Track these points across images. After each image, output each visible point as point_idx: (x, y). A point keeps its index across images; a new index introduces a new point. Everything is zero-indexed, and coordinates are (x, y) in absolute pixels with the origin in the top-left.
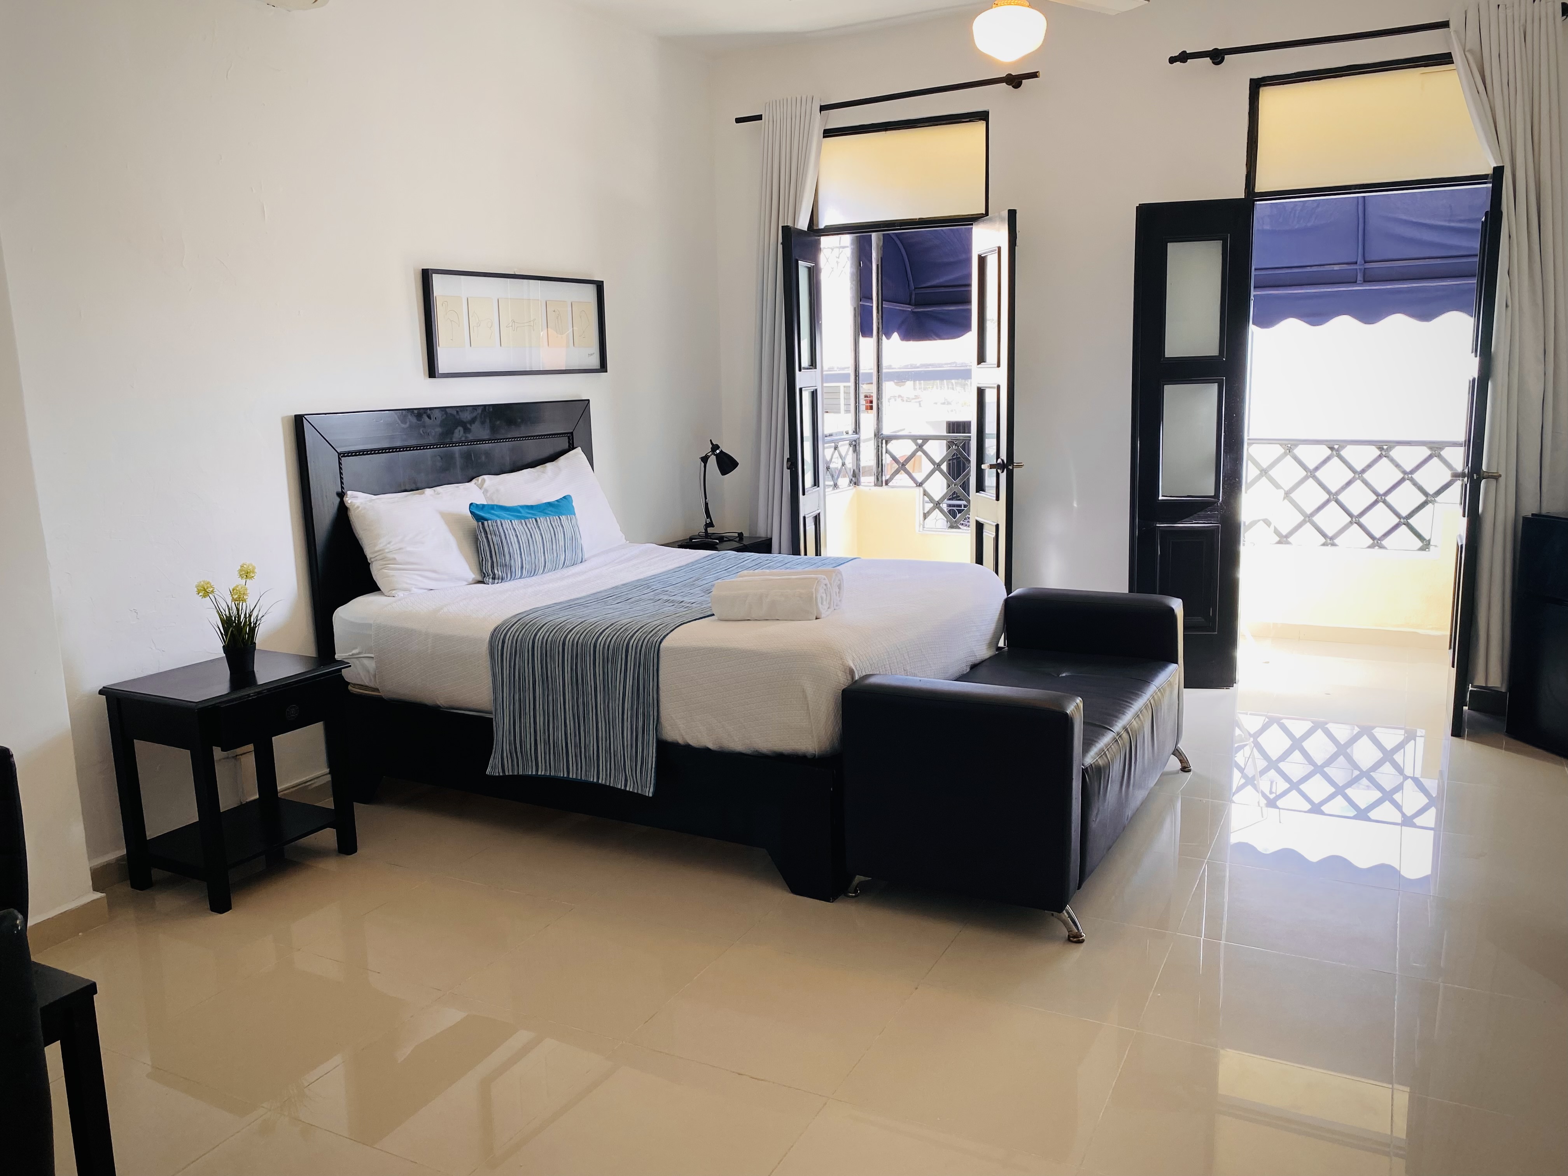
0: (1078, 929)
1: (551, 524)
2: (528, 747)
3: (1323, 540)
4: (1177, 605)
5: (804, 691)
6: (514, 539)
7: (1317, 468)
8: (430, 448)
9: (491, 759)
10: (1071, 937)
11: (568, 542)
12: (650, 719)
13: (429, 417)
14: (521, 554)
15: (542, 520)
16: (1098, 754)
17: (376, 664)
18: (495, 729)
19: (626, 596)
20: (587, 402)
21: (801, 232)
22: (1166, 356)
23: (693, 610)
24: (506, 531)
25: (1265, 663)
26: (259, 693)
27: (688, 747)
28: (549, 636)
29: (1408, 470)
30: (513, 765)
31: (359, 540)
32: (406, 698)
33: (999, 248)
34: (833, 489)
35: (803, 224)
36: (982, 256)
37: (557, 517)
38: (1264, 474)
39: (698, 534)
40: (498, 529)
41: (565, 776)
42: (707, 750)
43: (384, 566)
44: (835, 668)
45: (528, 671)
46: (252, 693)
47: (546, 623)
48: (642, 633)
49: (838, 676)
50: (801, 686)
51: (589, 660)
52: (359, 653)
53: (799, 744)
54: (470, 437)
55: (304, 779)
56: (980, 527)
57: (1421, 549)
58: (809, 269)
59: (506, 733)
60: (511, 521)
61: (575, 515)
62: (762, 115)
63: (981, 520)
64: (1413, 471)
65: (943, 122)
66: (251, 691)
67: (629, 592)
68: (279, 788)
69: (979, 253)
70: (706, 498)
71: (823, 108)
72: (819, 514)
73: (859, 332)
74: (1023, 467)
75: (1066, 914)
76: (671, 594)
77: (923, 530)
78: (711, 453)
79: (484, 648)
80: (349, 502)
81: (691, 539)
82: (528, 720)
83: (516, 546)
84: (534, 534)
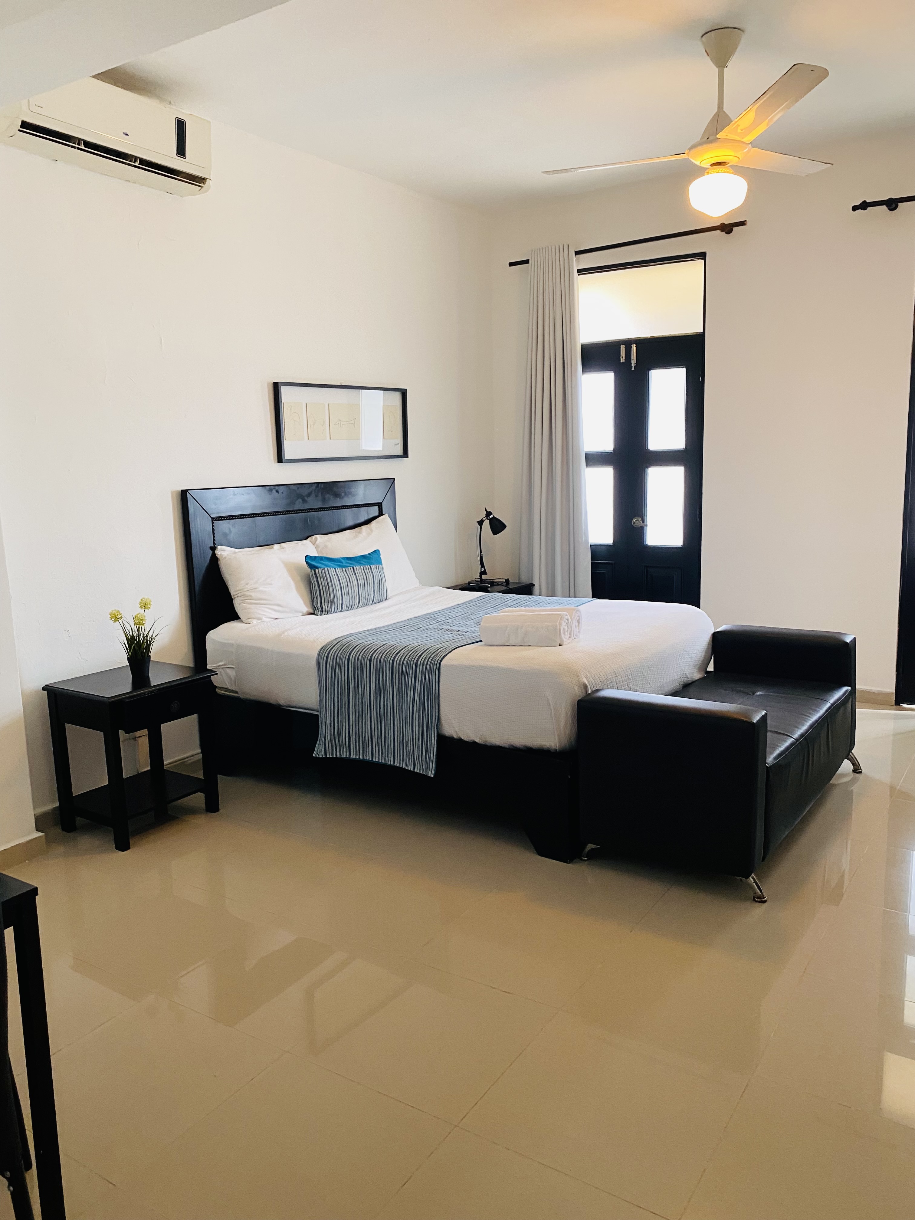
0: (762, 892)
1: (364, 571)
2: (344, 737)
5: (548, 701)
6: (337, 582)
9: (317, 745)
10: (756, 898)
11: (376, 584)
12: (432, 719)
13: (277, 492)
14: (342, 594)
15: (357, 568)
16: (780, 756)
17: (236, 673)
18: (320, 723)
19: (418, 626)
20: (393, 480)
23: (467, 637)
24: (331, 576)
26: (151, 692)
27: (460, 741)
28: (360, 654)
30: (332, 750)
31: (226, 582)
32: (257, 699)
37: (369, 566)
39: (474, 580)
40: (326, 574)
41: (370, 759)
42: (475, 743)
43: (243, 601)
44: (572, 684)
45: (344, 679)
47: (358, 645)
48: (427, 654)
49: (575, 690)
50: (546, 697)
51: (388, 673)
52: (225, 665)
53: (544, 741)
54: (307, 506)
55: (182, 757)
59: (328, 727)
60: (335, 569)
61: (382, 565)
62: (529, 260)
65: (670, 262)
66: (146, 691)
67: (420, 623)
68: (165, 763)
70: (481, 552)
71: (578, 253)
75: (752, 880)
76: (451, 625)
78: (485, 518)
79: (314, 663)
80: (219, 554)
81: (469, 583)
82: (344, 716)
83: (338, 588)
84: (352, 579)
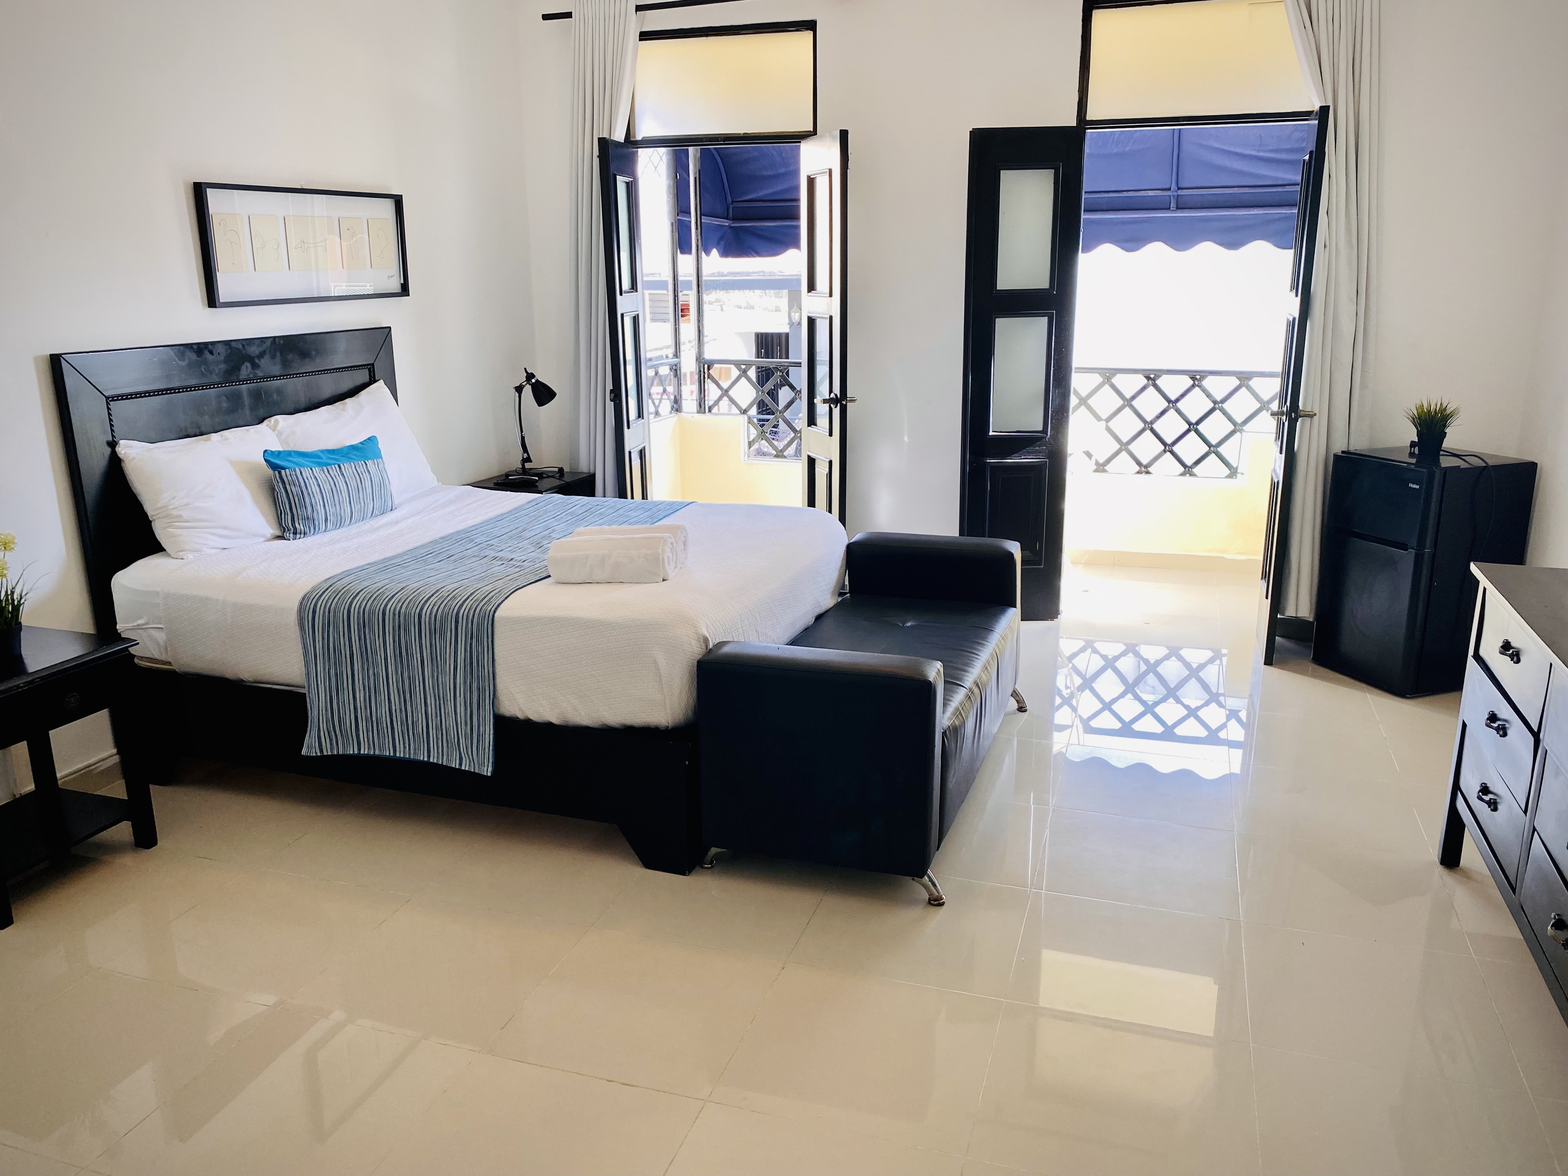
0: (938, 892)
1: (356, 470)
2: (348, 725)
3: (1137, 468)
4: (1014, 548)
5: (656, 662)
6: (315, 489)
7: (1134, 398)
8: (214, 388)
9: (307, 737)
10: (932, 901)
11: (376, 489)
12: (485, 694)
13: (211, 353)
14: (324, 506)
15: (345, 465)
16: (954, 714)
17: (166, 636)
18: (309, 704)
19: (447, 552)
20: (389, 329)
21: (617, 144)
22: (998, 289)
23: (526, 571)
24: (306, 480)
25: (1085, 591)
26: (30, 683)
27: (528, 722)
28: (366, 604)
29: (1219, 399)
30: (331, 744)
31: (137, 496)
32: (205, 672)
33: (830, 171)
34: (655, 417)
35: (619, 136)
36: (811, 177)
37: (362, 462)
38: (1083, 402)
39: (515, 469)
40: (297, 477)
41: (392, 754)
42: (550, 725)
43: (170, 524)
44: (688, 637)
45: (344, 643)
46: (22, 684)
47: (362, 590)
48: (472, 601)
49: (691, 645)
50: (653, 657)
51: (414, 631)
52: (146, 624)
53: (651, 716)
54: (260, 374)
55: (86, 763)
56: (811, 462)
57: (1229, 476)
58: (627, 183)
59: (322, 710)
60: (311, 468)
61: (382, 459)
62: (571, 12)
63: (813, 455)
64: (1223, 401)
65: (770, 30)
66: (20, 681)
67: (450, 548)
68: (58, 775)
69: (809, 174)
70: (522, 431)
71: (639, 8)
72: (644, 448)
73: (677, 249)
74: (856, 401)
75: (927, 878)
76: (497, 548)
77: (748, 459)
78: (526, 382)
79: (292, 618)
80: (123, 452)
81: (507, 475)
82: (347, 695)
83: (318, 497)
84: (338, 483)
